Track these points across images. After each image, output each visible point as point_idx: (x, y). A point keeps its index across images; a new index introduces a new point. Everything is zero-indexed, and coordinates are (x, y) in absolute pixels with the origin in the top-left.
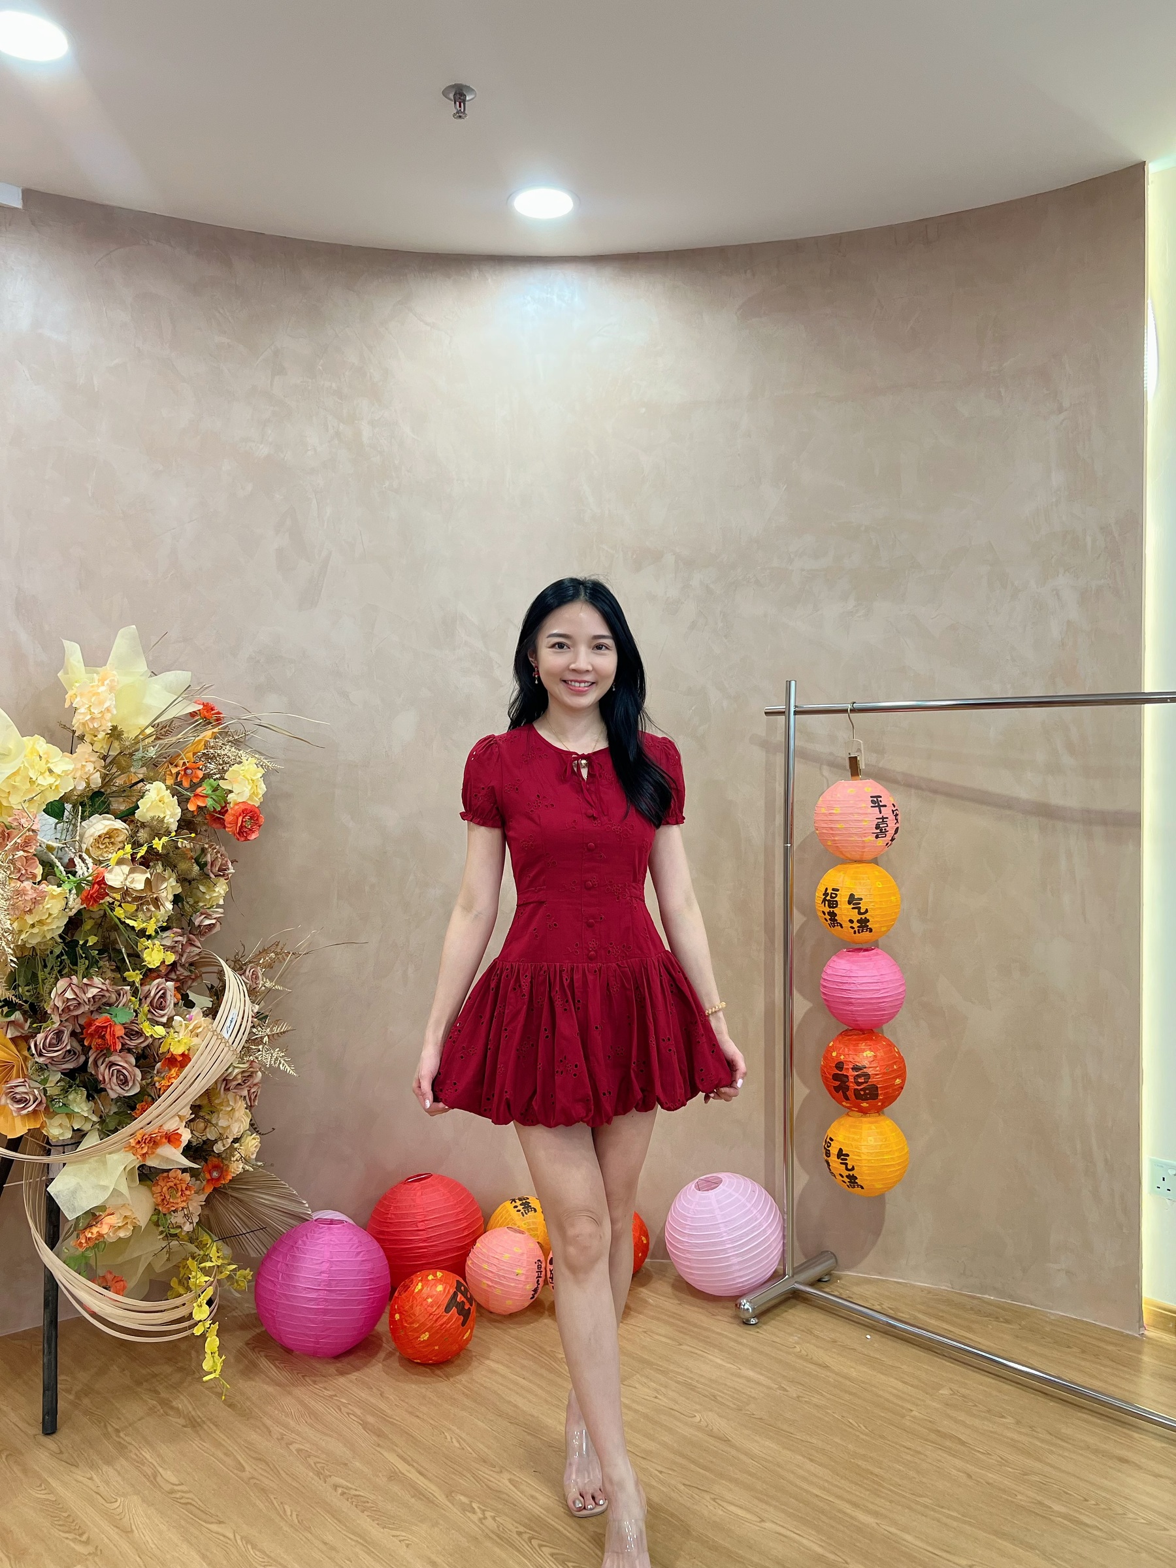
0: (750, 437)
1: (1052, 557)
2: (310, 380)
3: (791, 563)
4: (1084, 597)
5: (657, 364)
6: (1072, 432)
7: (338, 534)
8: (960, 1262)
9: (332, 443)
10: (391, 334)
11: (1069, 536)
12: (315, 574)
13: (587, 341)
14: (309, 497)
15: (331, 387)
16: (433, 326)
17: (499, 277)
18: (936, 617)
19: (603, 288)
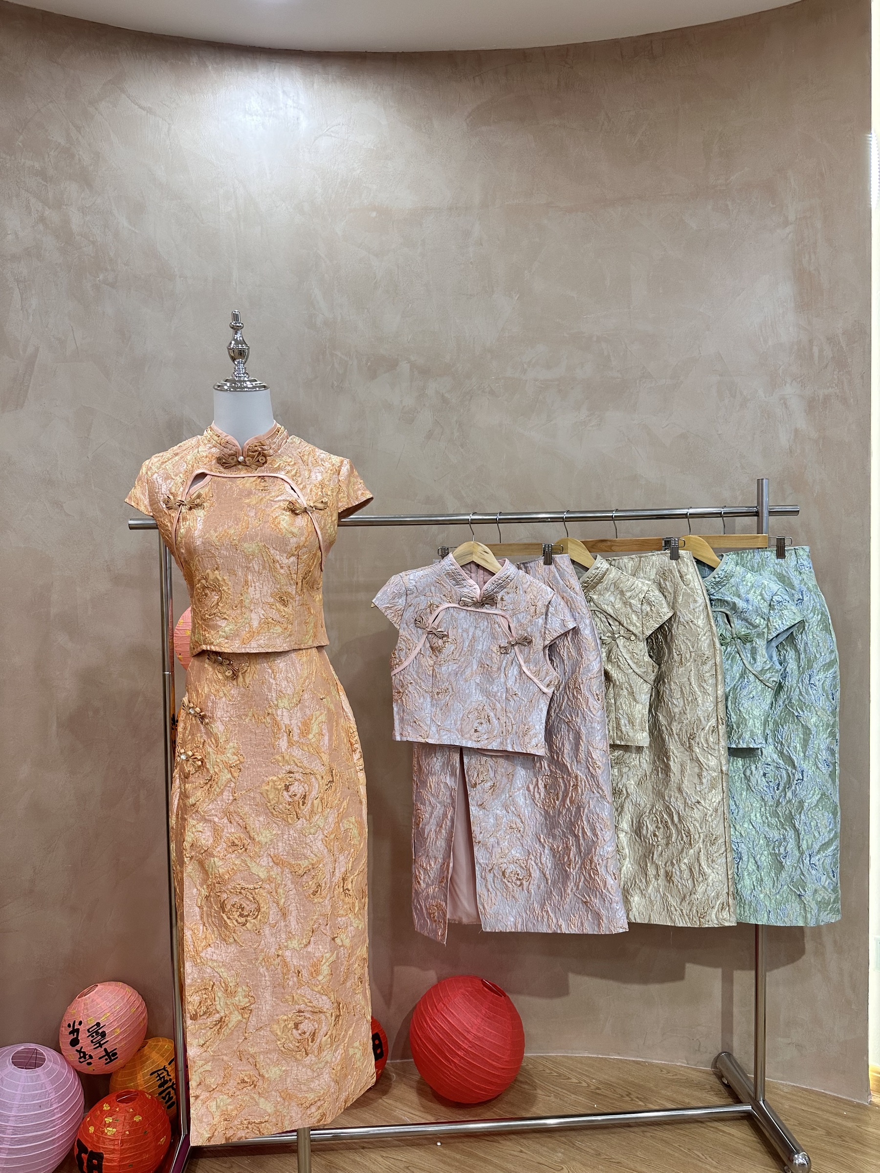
0: (482, 245)
3: (524, 374)
4: (812, 406)
5: (387, 168)
6: (798, 245)
7: (47, 329)
8: (695, 1039)
9: (36, 228)
10: (101, 115)
11: (796, 347)
12: (20, 371)
13: (314, 141)
14: (10, 286)
15: (34, 166)
16: (150, 111)
17: (221, 65)
18: (667, 426)
19: (330, 86)
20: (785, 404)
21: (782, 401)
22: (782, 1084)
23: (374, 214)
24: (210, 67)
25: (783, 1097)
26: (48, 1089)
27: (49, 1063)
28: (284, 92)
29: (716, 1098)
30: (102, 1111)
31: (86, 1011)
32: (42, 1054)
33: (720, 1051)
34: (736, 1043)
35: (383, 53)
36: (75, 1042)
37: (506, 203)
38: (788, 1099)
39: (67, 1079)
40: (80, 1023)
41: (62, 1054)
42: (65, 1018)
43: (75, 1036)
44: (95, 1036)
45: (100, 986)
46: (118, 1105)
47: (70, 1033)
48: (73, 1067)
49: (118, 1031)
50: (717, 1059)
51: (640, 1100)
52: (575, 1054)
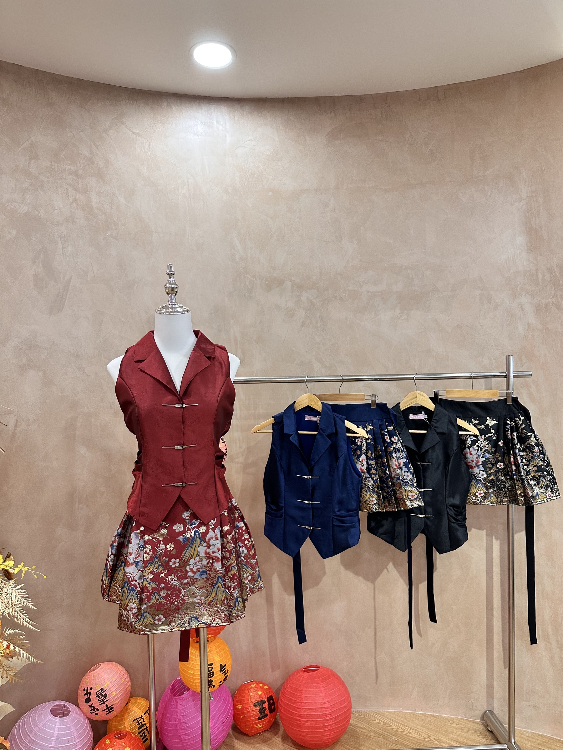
0: (335, 212)
1: (518, 285)
2: (56, 165)
3: (361, 288)
4: (538, 309)
5: (278, 166)
6: (528, 212)
7: (76, 265)
8: (470, 702)
9: (71, 206)
10: (110, 138)
11: (528, 274)
12: (61, 290)
13: (235, 150)
14: (56, 240)
15: (71, 169)
16: (138, 135)
17: (180, 107)
18: (448, 320)
19: (245, 118)
20: (522, 307)
21: (520, 306)
22: (525, 731)
23: (270, 194)
24: (174, 109)
25: (526, 740)
26: (73, 730)
27: (72, 713)
28: (217, 122)
29: (484, 740)
30: (105, 744)
31: (94, 681)
32: (68, 708)
33: (486, 709)
34: (496, 704)
35: (276, 98)
36: (88, 700)
37: (350, 186)
38: (530, 741)
39: (83, 724)
40: (91, 688)
41: (80, 708)
42: (81, 685)
43: (88, 697)
44: (101, 697)
45: (102, 665)
46: (115, 741)
47: (85, 695)
48: (86, 716)
49: (114, 693)
50: (484, 714)
51: (437, 741)
52: (394, 710)
